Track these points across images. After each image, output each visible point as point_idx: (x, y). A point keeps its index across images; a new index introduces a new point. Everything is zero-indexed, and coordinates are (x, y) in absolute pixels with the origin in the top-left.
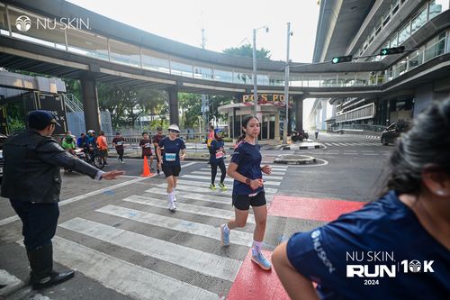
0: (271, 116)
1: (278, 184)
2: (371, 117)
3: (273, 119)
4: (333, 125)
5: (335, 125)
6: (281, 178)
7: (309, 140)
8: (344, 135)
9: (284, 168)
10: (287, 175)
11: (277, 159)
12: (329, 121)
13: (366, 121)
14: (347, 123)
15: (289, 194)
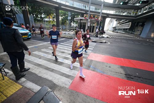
0: (93, 24)
1: (92, 49)
2: (129, 28)
3: (94, 25)
4: (115, 29)
5: (116, 30)
6: (93, 47)
7: (105, 34)
8: (118, 34)
9: (95, 44)
10: (95, 47)
11: (93, 40)
12: (113, 28)
13: (127, 29)
14: (120, 29)
15: (95, 53)
